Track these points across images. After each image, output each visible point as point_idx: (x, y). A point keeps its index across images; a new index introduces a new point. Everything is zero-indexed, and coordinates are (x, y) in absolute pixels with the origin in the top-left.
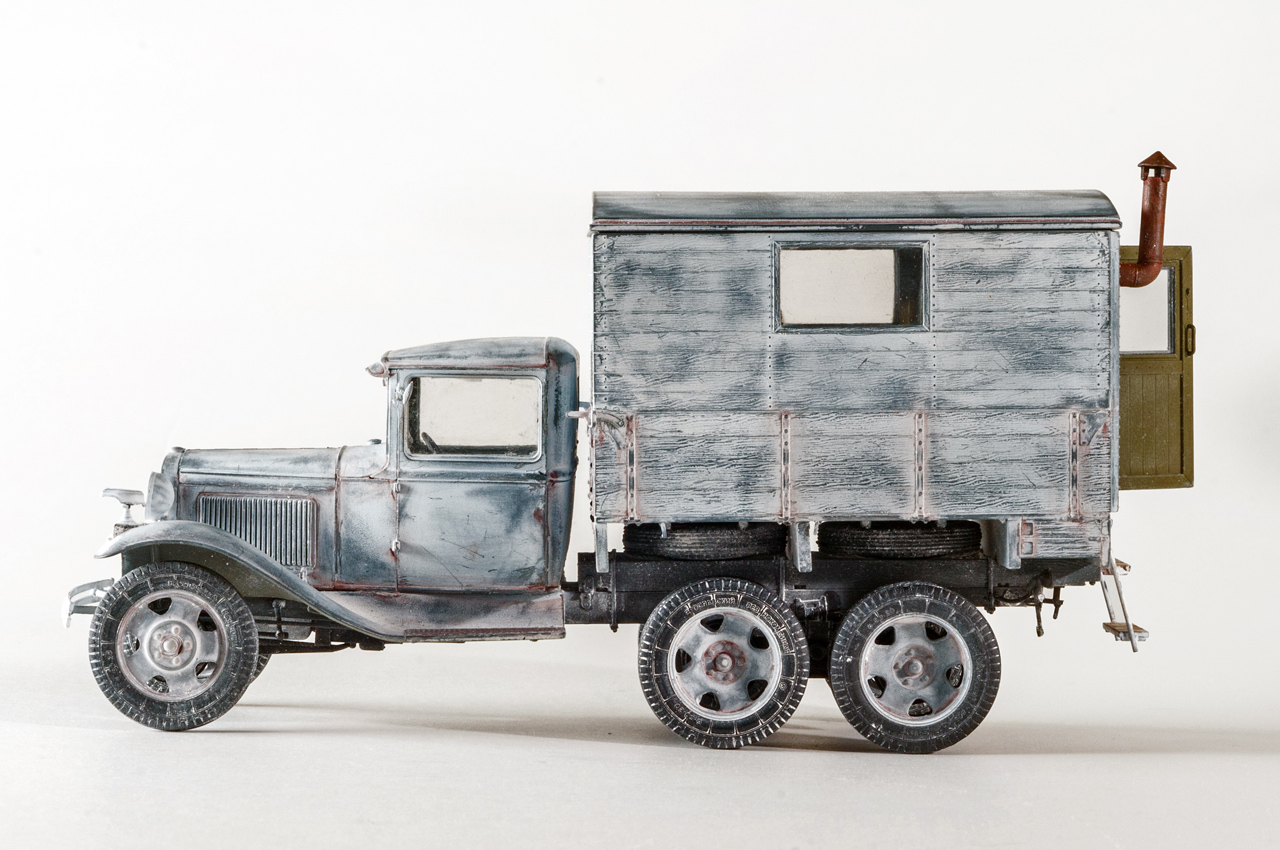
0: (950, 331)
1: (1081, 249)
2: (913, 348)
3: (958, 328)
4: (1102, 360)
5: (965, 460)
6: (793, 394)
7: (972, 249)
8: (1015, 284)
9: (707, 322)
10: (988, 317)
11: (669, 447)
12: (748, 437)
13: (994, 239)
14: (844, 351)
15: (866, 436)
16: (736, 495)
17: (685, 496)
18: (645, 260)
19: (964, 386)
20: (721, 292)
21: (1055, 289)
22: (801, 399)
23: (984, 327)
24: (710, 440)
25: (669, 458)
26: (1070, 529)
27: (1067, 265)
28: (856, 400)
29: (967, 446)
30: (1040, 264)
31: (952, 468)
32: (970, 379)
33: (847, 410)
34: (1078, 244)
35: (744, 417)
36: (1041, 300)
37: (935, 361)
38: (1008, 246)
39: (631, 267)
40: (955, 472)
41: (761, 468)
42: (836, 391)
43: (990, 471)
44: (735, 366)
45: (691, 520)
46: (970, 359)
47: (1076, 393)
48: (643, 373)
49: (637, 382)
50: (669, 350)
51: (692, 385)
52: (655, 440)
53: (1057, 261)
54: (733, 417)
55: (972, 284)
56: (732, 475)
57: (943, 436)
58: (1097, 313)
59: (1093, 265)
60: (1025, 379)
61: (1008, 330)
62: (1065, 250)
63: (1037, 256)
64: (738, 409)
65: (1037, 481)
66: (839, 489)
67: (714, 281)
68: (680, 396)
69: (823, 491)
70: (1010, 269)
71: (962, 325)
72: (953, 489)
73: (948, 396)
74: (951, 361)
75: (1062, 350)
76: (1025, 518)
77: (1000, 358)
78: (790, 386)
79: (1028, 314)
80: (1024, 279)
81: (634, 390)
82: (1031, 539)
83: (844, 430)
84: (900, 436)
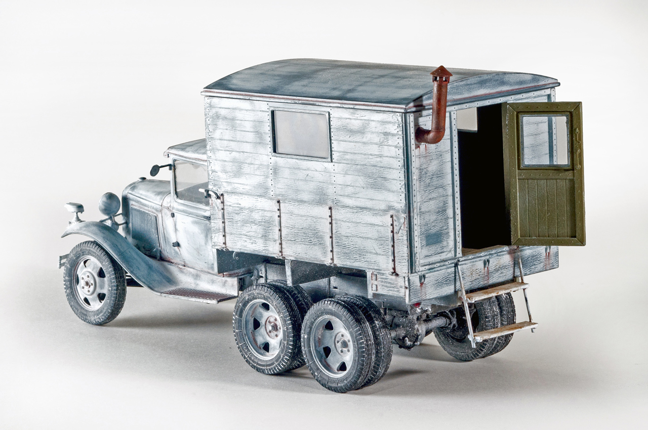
0: (340, 163)
1: (390, 122)
2: (326, 170)
3: (343, 161)
4: (402, 186)
5: (349, 235)
6: (281, 190)
7: (346, 119)
8: (364, 140)
9: (248, 147)
10: (356, 157)
11: (236, 212)
12: (265, 211)
13: (355, 114)
14: (299, 169)
15: (310, 217)
16: (262, 241)
17: (243, 239)
18: (223, 112)
19: (347, 194)
20: (251, 132)
21: (381, 144)
22: (283, 193)
23: (353, 162)
24: (251, 210)
25: (237, 218)
26: (392, 280)
27: (385, 131)
28: (306, 197)
29: (349, 228)
30: (374, 130)
31: (344, 238)
32: (349, 190)
33: (302, 202)
34: (389, 120)
35: (263, 200)
36: (375, 150)
37: (334, 179)
38: (360, 118)
39: (217, 116)
40: (345, 241)
41: (270, 228)
42: (297, 191)
43: (359, 242)
44: (258, 172)
45: (246, 252)
46: (349, 179)
47: (392, 204)
48: (225, 172)
49: (223, 176)
50: (234, 161)
51: (242, 180)
52: (231, 208)
53: (380, 129)
54: (259, 199)
55: (347, 138)
56: (259, 230)
57: (340, 220)
58: (398, 160)
59: (395, 132)
60: (371, 193)
61: (363, 165)
62: (384, 123)
63: (373, 124)
64: (261, 196)
65: (379, 251)
66: (300, 244)
67: (248, 126)
68: (239, 186)
69: (295, 244)
70: (361, 131)
71: (345, 160)
72: (345, 251)
73: (341, 199)
74: (340, 179)
75: (385, 179)
76: (374, 271)
77: (361, 181)
78: (279, 186)
79: (371, 157)
80: (368, 137)
81: (222, 180)
82: (376, 283)
83: (302, 212)
84: (323, 218)
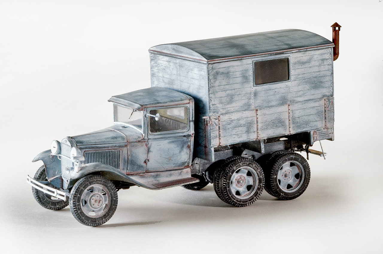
0: (295, 81)
1: (325, 53)
2: (287, 86)
3: (297, 79)
4: (331, 84)
5: (300, 116)
6: (258, 104)
7: (300, 57)
8: (310, 65)
9: (237, 86)
10: (304, 75)
11: (228, 123)
12: (248, 118)
13: (305, 53)
14: (270, 90)
15: (276, 113)
16: (246, 135)
17: (233, 137)
18: (221, 70)
19: (299, 95)
20: (240, 77)
21: (320, 66)
22: (260, 105)
23: (303, 78)
24: (238, 120)
25: (229, 126)
26: (325, 131)
27: (322, 58)
28: (274, 103)
29: (300, 112)
30: (316, 59)
31: (297, 119)
32: (301, 93)
33: (272, 106)
34: (325, 52)
35: (247, 112)
36: (316, 69)
37: (292, 89)
38: (309, 55)
39: (217, 73)
40: (297, 120)
41: (251, 126)
42: (269, 101)
43: (306, 118)
44: (244, 98)
45: (235, 143)
46: (300, 88)
47: (325, 94)
48: (221, 103)
49: (220, 106)
50: (228, 96)
51: (234, 105)
52: (225, 122)
53: (320, 57)
54: (244, 112)
55: (300, 67)
56: (244, 129)
57: (294, 110)
58: (330, 71)
59: (328, 57)
60: (313, 91)
61: (309, 78)
62: (322, 54)
63: (315, 57)
64: (245, 110)
65: (317, 119)
66: (270, 129)
67: (238, 74)
68: (231, 108)
69: (267, 130)
70: (309, 62)
71: (298, 78)
72: (297, 125)
73: (295, 99)
74: (295, 89)
75: (322, 82)
76: (314, 130)
77: (307, 87)
78: (258, 102)
79: (313, 73)
80: (313, 63)
81: (219, 108)
82: (316, 136)
83: (271, 112)
84: (284, 112)
